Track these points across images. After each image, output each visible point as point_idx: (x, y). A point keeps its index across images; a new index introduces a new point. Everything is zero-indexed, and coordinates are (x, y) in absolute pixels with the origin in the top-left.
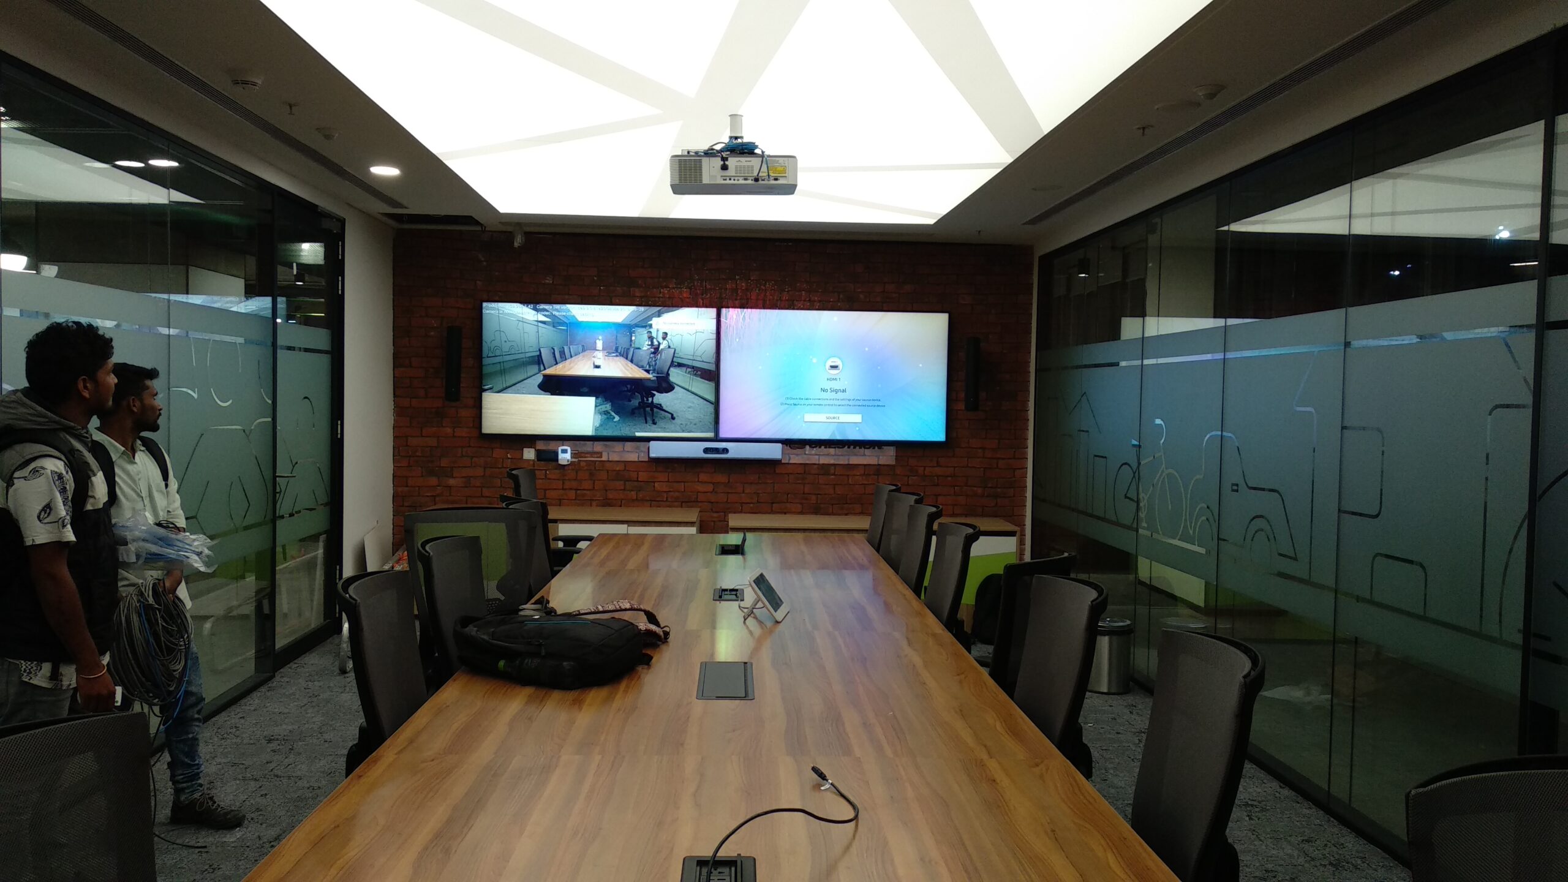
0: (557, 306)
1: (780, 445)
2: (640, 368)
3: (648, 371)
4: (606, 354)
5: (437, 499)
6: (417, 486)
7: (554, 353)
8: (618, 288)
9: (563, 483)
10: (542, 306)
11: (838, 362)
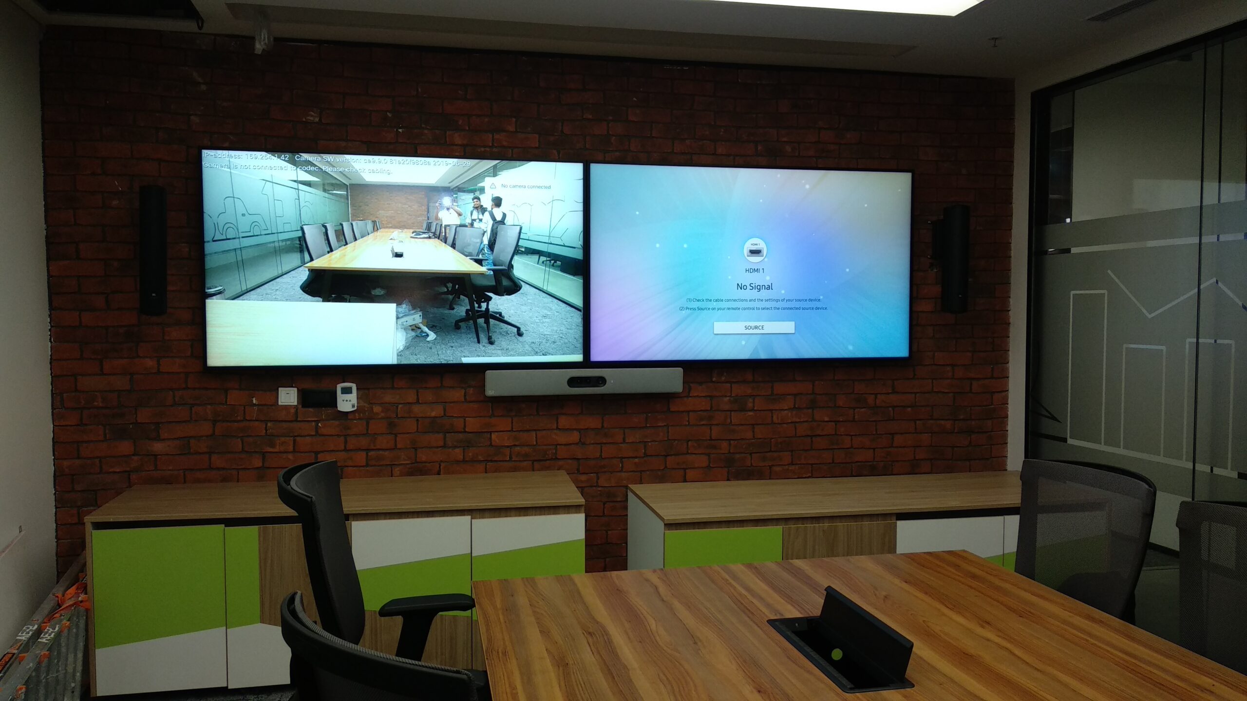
0: (330, 158)
1: (680, 370)
2: (467, 256)
3: (479, 262)
4: (413, 235)
5: (134, 476)
6: (97, 457)
7: (326, 234)
8: (426, 131)
9: (346, 442)
10: (305, 156)
11: (761, 245)
